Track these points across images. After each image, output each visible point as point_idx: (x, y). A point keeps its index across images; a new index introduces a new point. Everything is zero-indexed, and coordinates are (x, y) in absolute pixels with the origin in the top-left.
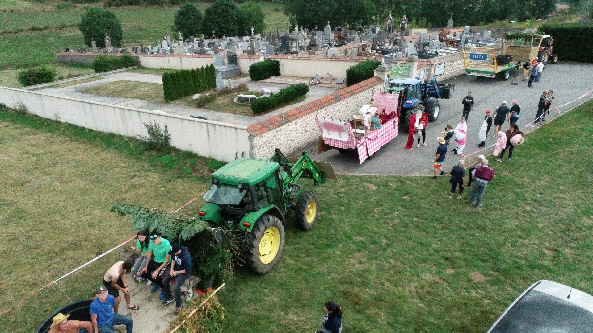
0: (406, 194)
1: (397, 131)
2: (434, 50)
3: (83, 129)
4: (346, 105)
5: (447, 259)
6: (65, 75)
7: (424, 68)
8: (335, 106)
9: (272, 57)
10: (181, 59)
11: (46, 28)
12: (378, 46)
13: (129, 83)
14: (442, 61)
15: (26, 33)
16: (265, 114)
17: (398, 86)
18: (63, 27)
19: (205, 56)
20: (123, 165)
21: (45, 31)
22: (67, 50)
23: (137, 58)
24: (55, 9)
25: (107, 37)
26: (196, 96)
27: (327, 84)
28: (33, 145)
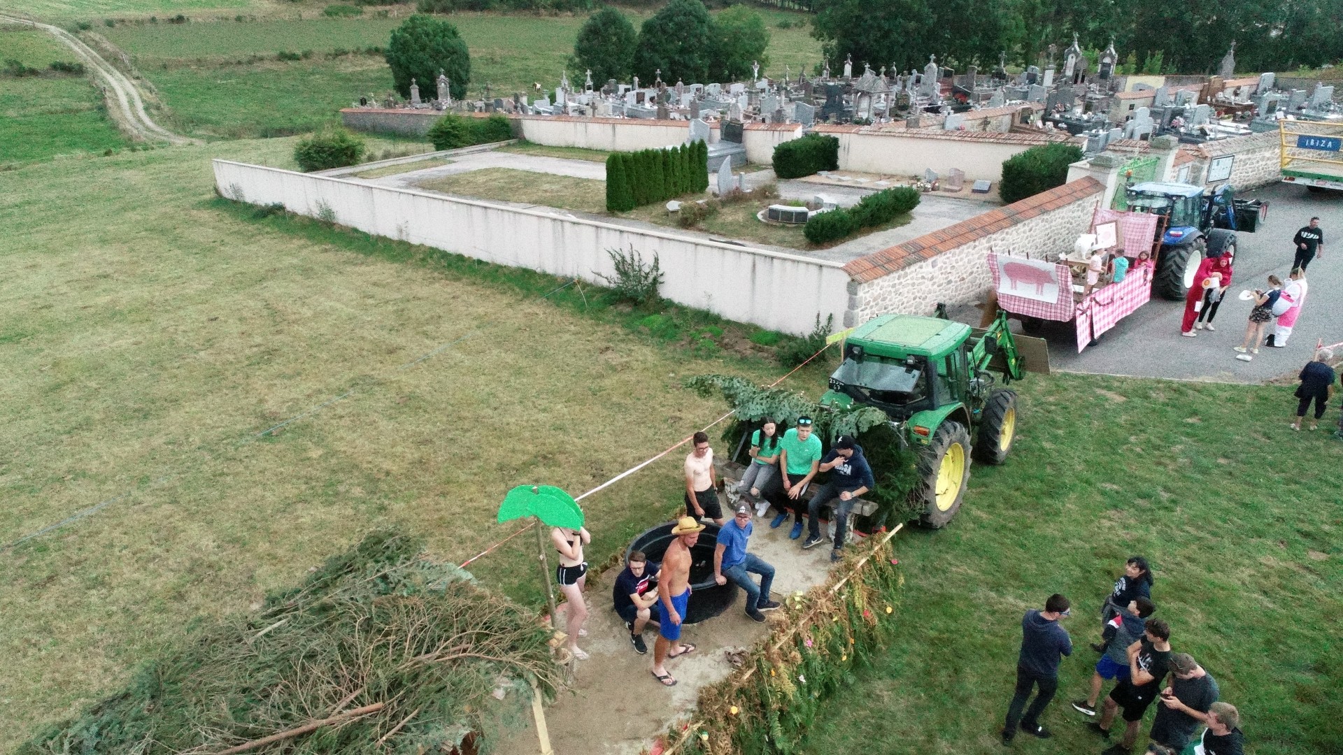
0: (1194, 413)
1: (1148, 292)
2: (1197, 127)
3: (460, 258)
4: (1028, 234)
5: (1306, 535)
6: (379, 153)
7: (1187, 165)
8: (1007, 233)
9: (824, 130)
10: (614, 129)
11: (306, 55)
12: (1058, 112)
13: (513, 174)
14: (1228, 151)
15: (268, 65)
16: (832, 246)
17: (1152, 197)
18: (340, 53)
19: (668, 122)
20: (572, 328)
21: (304, 61)
22: (363, 102)
23: (518, 124)
24: (323, 15)
25: (442, 76)
26: (673, 205)
27: (952, 191)
28: (375, 284)
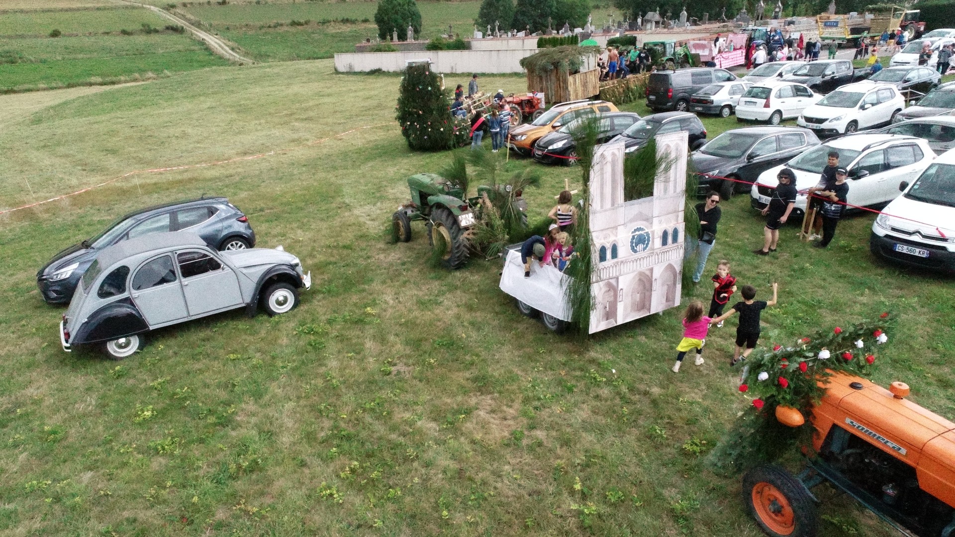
9: (630, 34)
15: (285, 28)
21: (306, 26)
22: (368, 41)
23: (469, 43)
25: (410, 27)
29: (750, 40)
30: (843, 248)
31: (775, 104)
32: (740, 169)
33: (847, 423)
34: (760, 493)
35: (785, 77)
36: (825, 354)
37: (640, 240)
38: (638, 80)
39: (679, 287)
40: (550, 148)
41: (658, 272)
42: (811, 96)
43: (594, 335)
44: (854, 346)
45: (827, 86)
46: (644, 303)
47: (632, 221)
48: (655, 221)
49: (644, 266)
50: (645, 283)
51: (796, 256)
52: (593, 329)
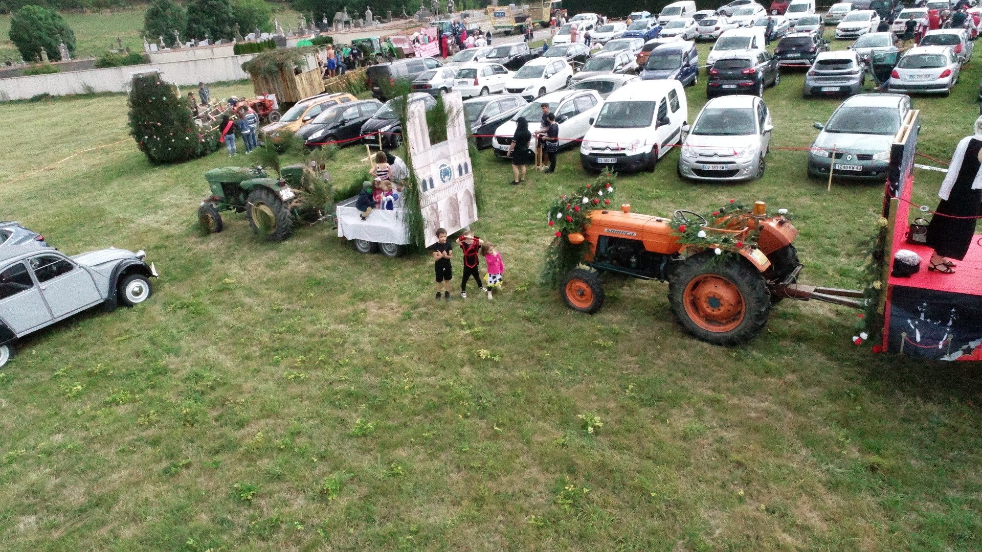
23: (147, 56)
25: (62, 44)
29: (440, 32)
30: (564, 171)
31: (482, 82)
32: (479, 129)
33: (606, 231)
34: (570, 289)
35: (480, 60)
36: (586, 200)
37: (446, 173)
38: (357, 75)
39: (475, 206)
40: (310, 138)
41: (461, 197)
42: (506, 73)
43: (430, 248)
44: (598, 195)
45: (516, 64)
46: (455, 221)
47: (438, 159)
48: (452, 158)
49: (451, 193)
50: (454, 205)
51: (537, 181)
52: (428, 245)
